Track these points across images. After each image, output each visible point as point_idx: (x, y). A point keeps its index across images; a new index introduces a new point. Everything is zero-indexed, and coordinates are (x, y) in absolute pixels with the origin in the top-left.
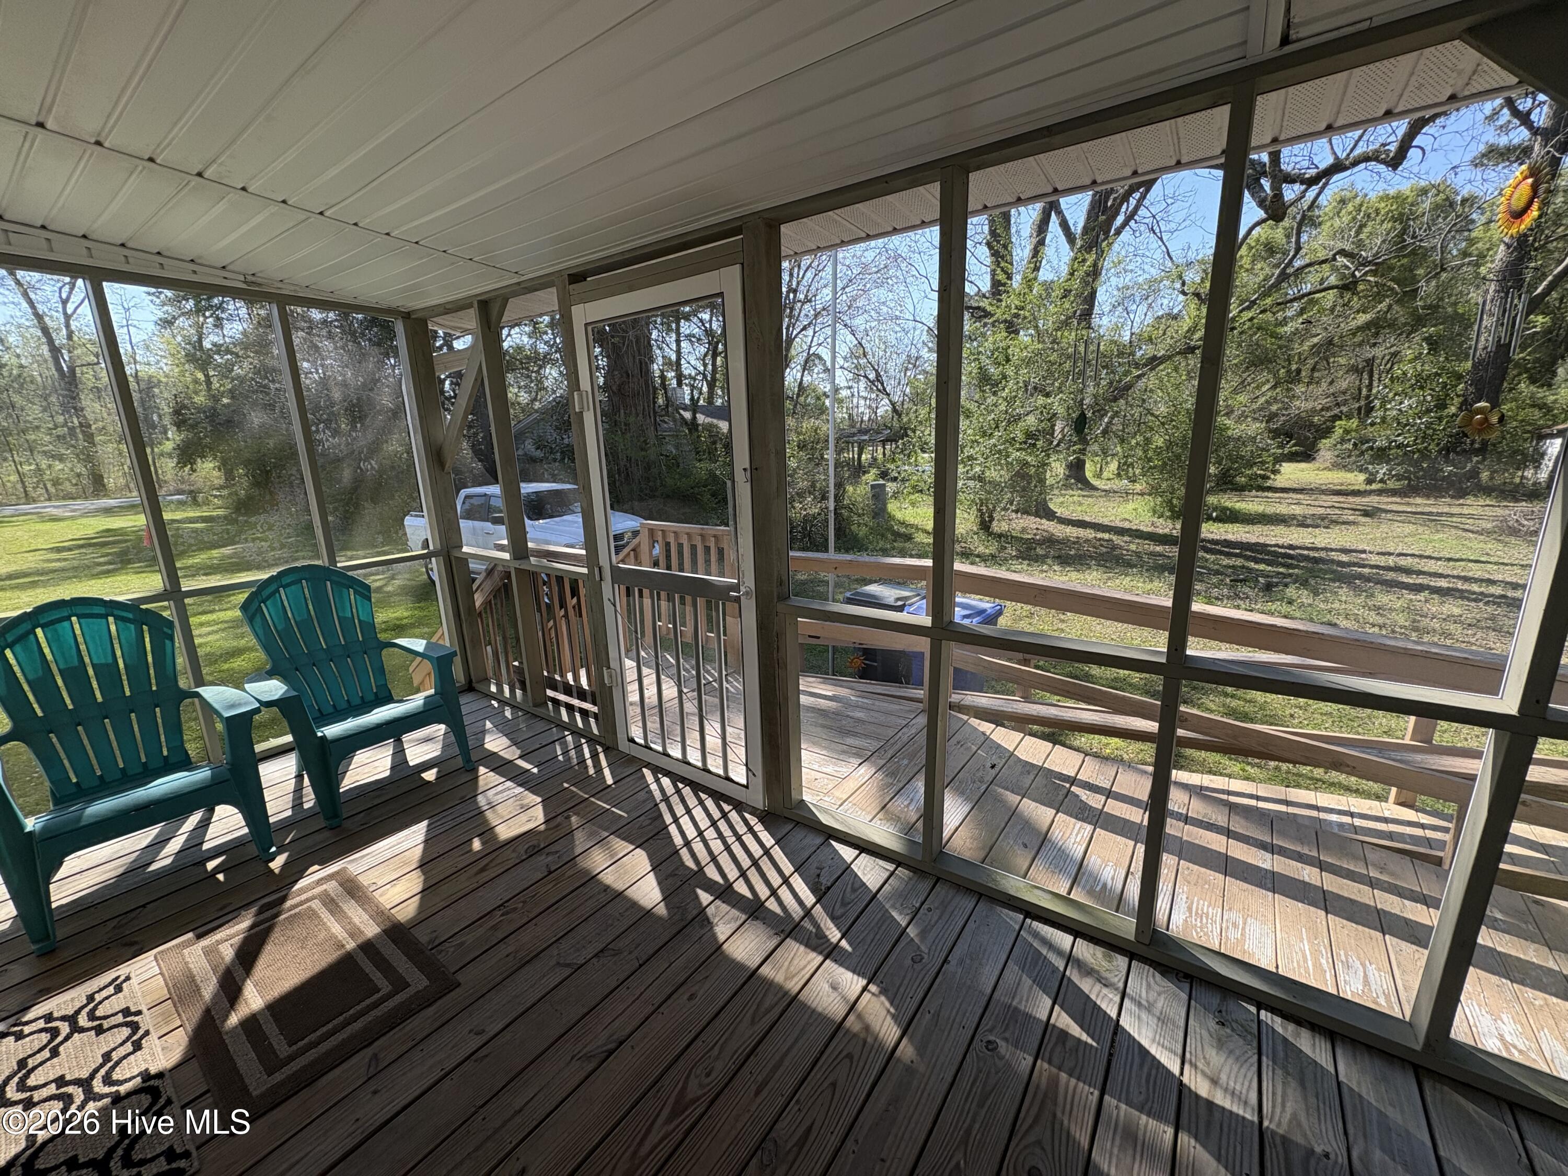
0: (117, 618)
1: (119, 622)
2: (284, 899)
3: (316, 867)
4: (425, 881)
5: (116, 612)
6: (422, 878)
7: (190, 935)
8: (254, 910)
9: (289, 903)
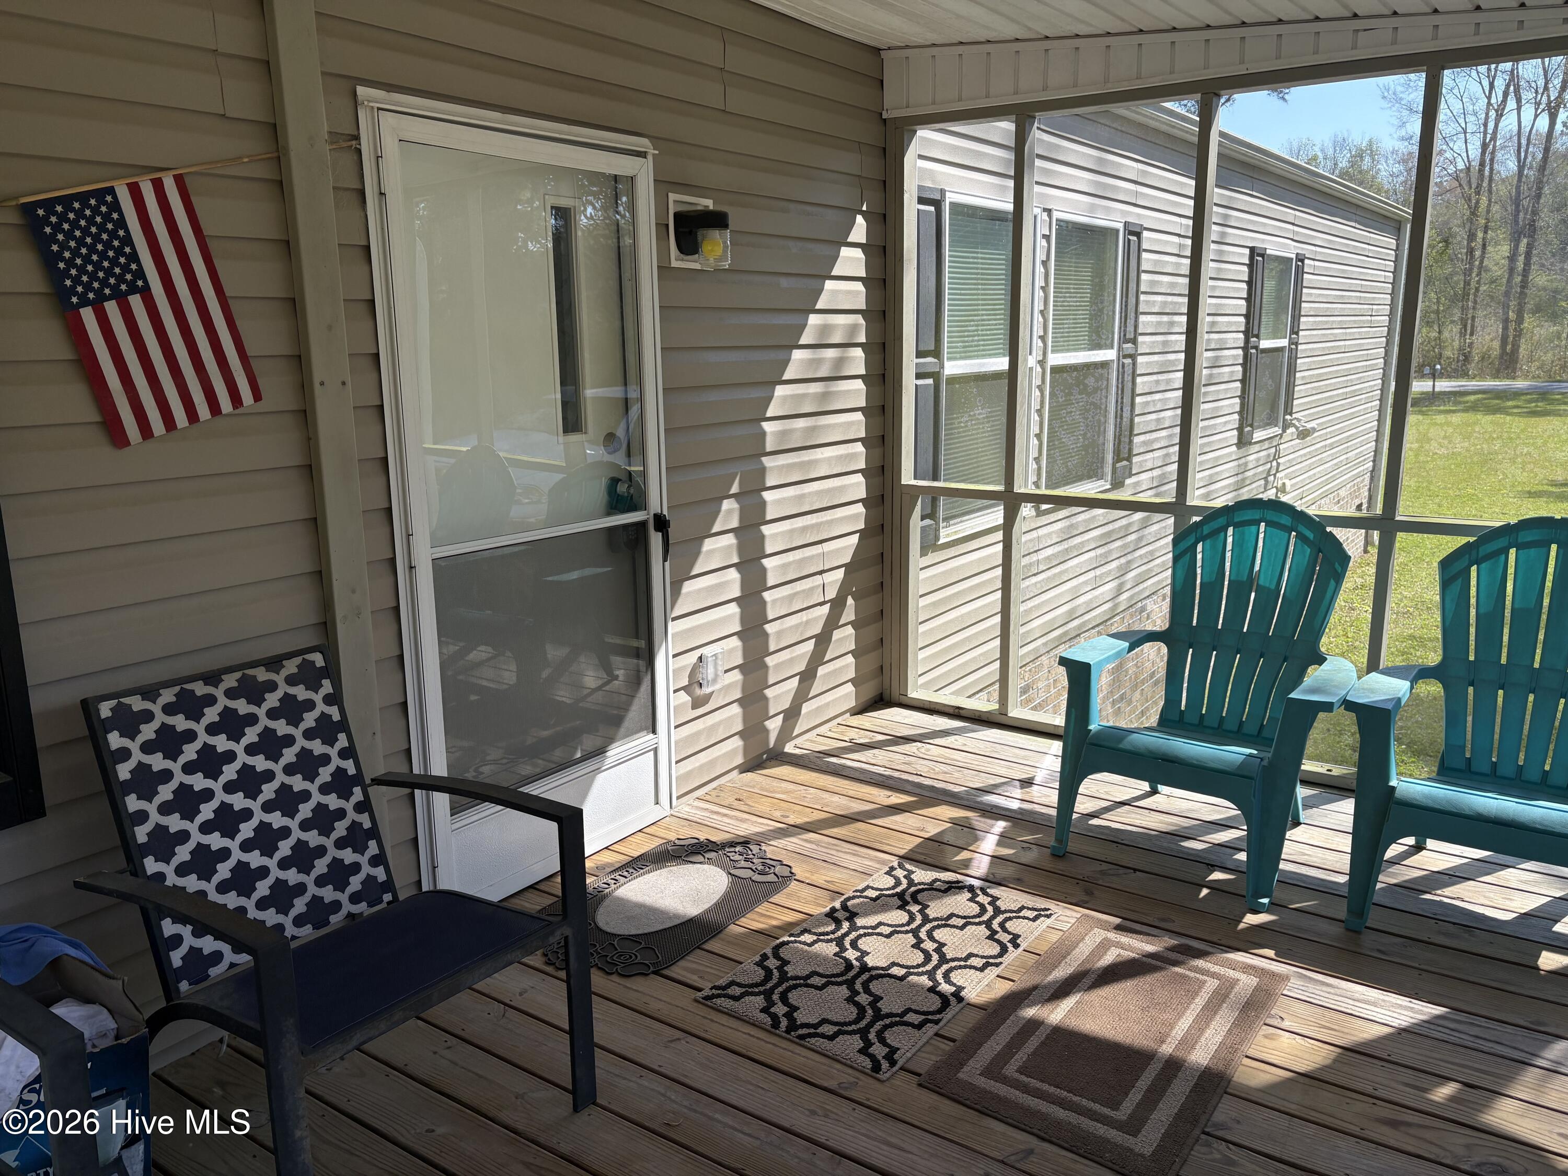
0: (1300, 536)
1: (1299, 542)
2: (1201, 954)
3: (1271, 953)
4: (1324, 1068)
5: (1302, 529)
6: (1328, 1062)
7: (1118, 921)
8: (1173, 942)
9: (1200, 963)
